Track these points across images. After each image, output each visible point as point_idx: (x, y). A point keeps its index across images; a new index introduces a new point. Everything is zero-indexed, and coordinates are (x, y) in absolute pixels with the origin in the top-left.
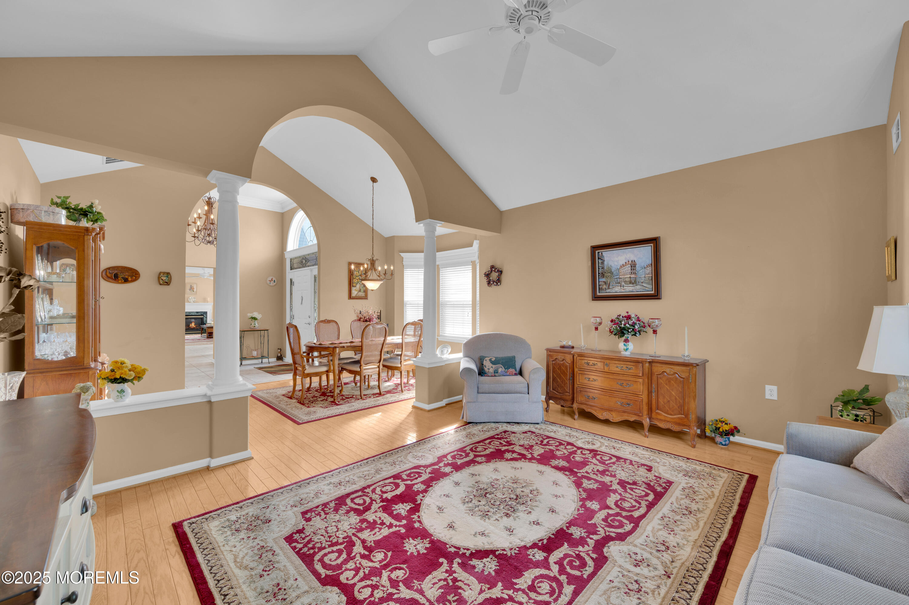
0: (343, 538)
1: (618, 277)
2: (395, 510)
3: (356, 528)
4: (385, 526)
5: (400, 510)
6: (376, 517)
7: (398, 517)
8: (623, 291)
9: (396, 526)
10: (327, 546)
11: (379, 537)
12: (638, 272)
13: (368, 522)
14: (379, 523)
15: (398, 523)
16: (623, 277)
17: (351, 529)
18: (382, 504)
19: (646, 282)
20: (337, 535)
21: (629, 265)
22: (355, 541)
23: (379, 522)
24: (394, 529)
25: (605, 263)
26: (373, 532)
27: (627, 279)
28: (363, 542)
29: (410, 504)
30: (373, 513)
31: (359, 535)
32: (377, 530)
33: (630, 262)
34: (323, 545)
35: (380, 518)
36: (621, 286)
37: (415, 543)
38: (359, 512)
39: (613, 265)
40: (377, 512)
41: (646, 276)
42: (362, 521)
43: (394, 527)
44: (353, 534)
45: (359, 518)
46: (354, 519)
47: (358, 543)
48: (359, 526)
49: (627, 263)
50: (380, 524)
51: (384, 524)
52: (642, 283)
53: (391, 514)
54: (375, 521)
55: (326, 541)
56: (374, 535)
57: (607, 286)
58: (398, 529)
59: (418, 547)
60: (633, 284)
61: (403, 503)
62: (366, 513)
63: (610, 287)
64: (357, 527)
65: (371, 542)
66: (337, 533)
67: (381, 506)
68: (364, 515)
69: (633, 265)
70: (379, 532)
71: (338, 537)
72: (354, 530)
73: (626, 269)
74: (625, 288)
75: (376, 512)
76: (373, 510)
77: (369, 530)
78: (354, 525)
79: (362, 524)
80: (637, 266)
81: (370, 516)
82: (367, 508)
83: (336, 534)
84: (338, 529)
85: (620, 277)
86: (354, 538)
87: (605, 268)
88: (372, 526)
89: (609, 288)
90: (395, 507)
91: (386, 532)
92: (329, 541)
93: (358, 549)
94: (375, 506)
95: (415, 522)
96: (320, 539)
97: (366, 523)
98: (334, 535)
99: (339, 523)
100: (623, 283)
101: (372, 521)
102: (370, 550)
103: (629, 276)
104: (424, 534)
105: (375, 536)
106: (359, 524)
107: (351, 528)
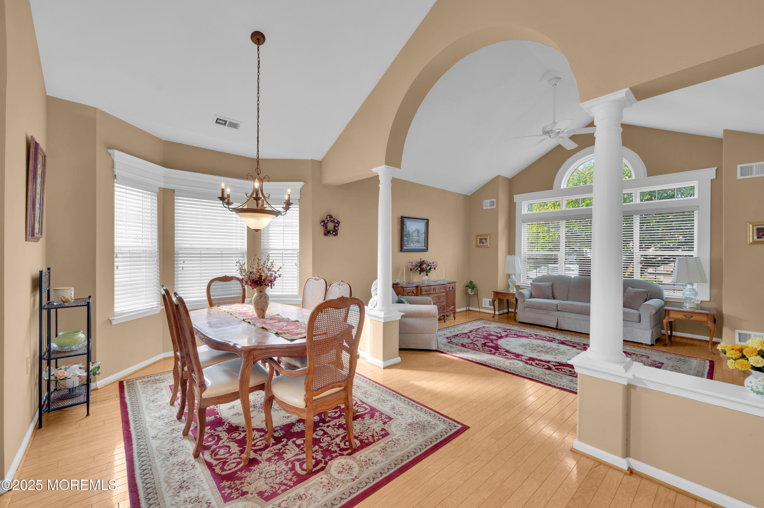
36: (413, 244)
74: (415, 244)
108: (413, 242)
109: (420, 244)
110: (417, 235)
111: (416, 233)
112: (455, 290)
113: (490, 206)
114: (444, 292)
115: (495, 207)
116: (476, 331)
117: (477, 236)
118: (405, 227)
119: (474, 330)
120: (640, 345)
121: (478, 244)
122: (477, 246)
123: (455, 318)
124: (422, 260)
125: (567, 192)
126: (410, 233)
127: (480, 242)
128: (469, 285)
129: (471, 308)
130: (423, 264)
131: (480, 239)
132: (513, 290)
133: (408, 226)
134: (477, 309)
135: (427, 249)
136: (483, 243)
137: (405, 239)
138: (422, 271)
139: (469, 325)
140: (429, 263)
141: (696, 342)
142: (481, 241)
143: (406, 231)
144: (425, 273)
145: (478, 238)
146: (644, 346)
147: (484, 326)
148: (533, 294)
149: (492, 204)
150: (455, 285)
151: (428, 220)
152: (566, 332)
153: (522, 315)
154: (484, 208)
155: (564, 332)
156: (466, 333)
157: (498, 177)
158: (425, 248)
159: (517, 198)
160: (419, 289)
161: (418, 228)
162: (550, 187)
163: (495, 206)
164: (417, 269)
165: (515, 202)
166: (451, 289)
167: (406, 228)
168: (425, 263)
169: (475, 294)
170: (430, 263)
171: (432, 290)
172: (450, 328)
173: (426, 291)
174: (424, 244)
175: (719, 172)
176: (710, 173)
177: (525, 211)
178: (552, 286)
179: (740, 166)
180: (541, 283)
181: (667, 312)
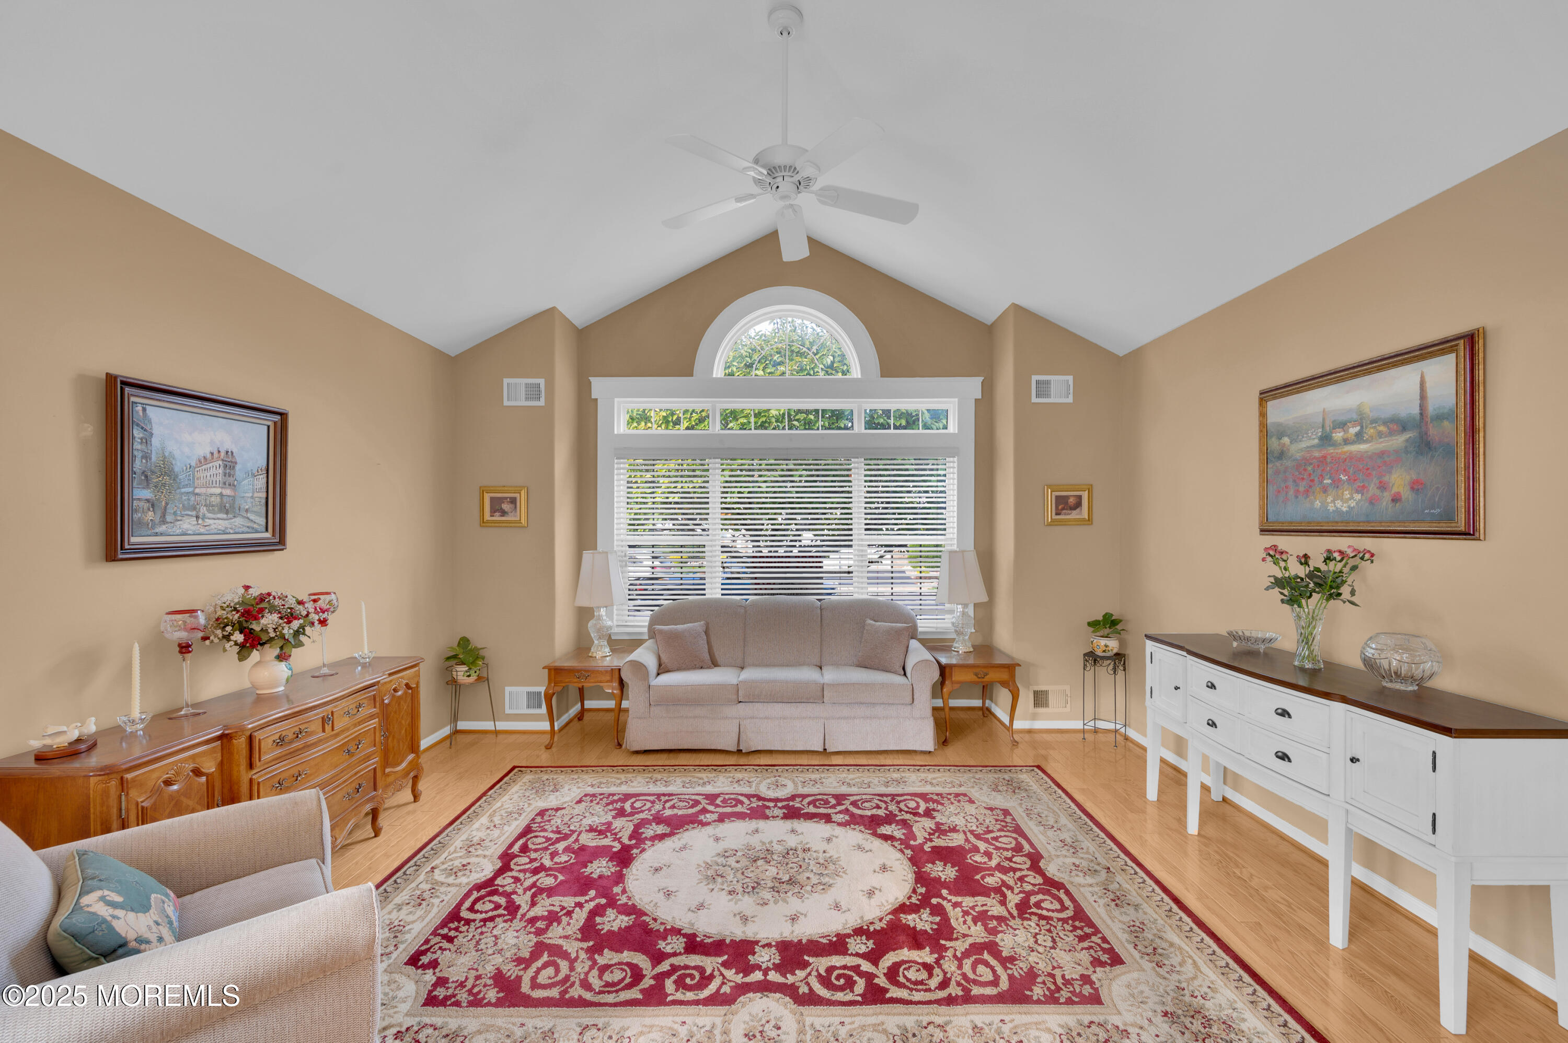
0: (1030, 920)
1: (190, 490)
2: (935, 923)
3: (1007, 925)
4: (965, 909)
5: (927, 919)
6: (969, 928)
7: (938, 910)
8: (202, 530)
9: (950, 901)
10: (1055, 920)
11: (980, 900)
12: (239, 483)
13: (985, 926)
14: (970, 916)
15: (944, 903)
16: (203, 490)
17: (1015, 927)
18: (948, 944)
19: (255, 509)
20: (1038, 928)
21: (221, 463)
22: (1014, 908)
23: (969, 918)
24: (954, 899)
25: (155, 442)
26: (985, 908)
27: (213, 499)
28: (1003, 903)
29: (904, 921)
30: (971, 936)
31: (1005, 914)
32: (977, 909)
33: (223, 454)
34: (1060, 924)
35: (965, 922)
36: (197, 517)
37: (940, 874)
38: (992, 948)
39: (177, 453)
40: (963, 934)
41: (256, 495)
42: (993, 932)
43: (953, 901)
44: (1014, 918)
45: (997, 940)
46: (1007, 942)
47: (1011, 905)
48: (1001, 926)
49: (216, 455)
50: (971, 914)
51: (963, 911)
52: (247, 511)
53: (946, 919)
54: (975, 921)
55: (1055, 927)
56: (986, 905)
57: (159, 514)
58: (949, 897)
59: (941, 869)
60: (227, 513)
61: (915, 928)
62: (982, 941)
63: (169, 518)
64: (1005, 927)
65: (994, 898)
66: (1037, 931)
67: (951, 939)
68: (987, 940)
69: (229, 463)
70: (977, 905)
71: (1038, 925)
72: (1010, 924)
73: (213, 471)
74: (208, 522)
75: (965, 936)
76: (970, 941)
77: (989, 913)
78: (1008, 932)
79: (996, 927)
80: (238, 467)
81: (978, 933)
82: (976, 948)
83: (1040, 931)
84: (1035, 937)
85: (197, 491)
86: (1015, 913)
87: (154, 458)
88: (982, 917)
89: (163, 521)
90: (931, 928)
91: (968, 901)
92: (1051, 925)
93: (1013, 899)
94: (961, 946)
95: (921, 894)
96: (1065, 935)
97: (990, 926)
98: (1043, 931)
99: (1031, 946)
100: (203, 510)
101: (979, 924)
102: (998, 890)
103: (218, 491)
104: (921, 878)
105: (984, 903)
106: (1000, 929)
107: (1015, 930)
108: (194, 508)
109: (238, 521)
110: (220, 478)
111: (215, 470)
112: (418, 692)
113: (527, 399)
114: (372, 717)
115: (542, 403)
116: (525, 849)
117: (483, 491)
118: (137, 433)
119: (516, 848)
121: (487, 516)
122: (483, 523)
123: (416, 797)
124: (255, 592)
126: (178, 467)
127: (493, 512)
128: (459, 651)
129: (462, 725)
130: (261, 610)
131: (492, 499)
132: (602, 654)
133: (157, 430)
134: (488, 725)
135: (282, 541)
136: (504, 513)
137: (141, 494)
138: (253, 646)
139: (484, 820)
140: (291, 602)
142: (497, 506)
143: (146, 457)
144: (272, 652)
145: (487, 497)
146: (921, 760)
147: (541, 804)
148: (665, 660)
149: (533, 390)
150: (418, 675)
151: (283, 415)
152: (762, 761)
153: (643, 731)
154: (506, 403)
155: (756, 759)
156: (490, 882)
157: (552, 312)
158: (268, 535)
159: (600, 386)
160: (240, 743)
161: (228, 445)
162: (688, 371)
163: (543, 399)
164: (227, 638)
165: (593, 397)
166: (400, 693)
167: (146, 441)
168: (273, 609)
169: (479, 678)
170: (301, 603)
171: (316, 726)
172: (410, 869)
173: (281, 741)
174: (262, 521)
175: (988, 388)
176: (973, 386)
177: (621, 427)
178: (707, 632)
179: (1035, 378)
180: (680, 627)
181: (947, 670)
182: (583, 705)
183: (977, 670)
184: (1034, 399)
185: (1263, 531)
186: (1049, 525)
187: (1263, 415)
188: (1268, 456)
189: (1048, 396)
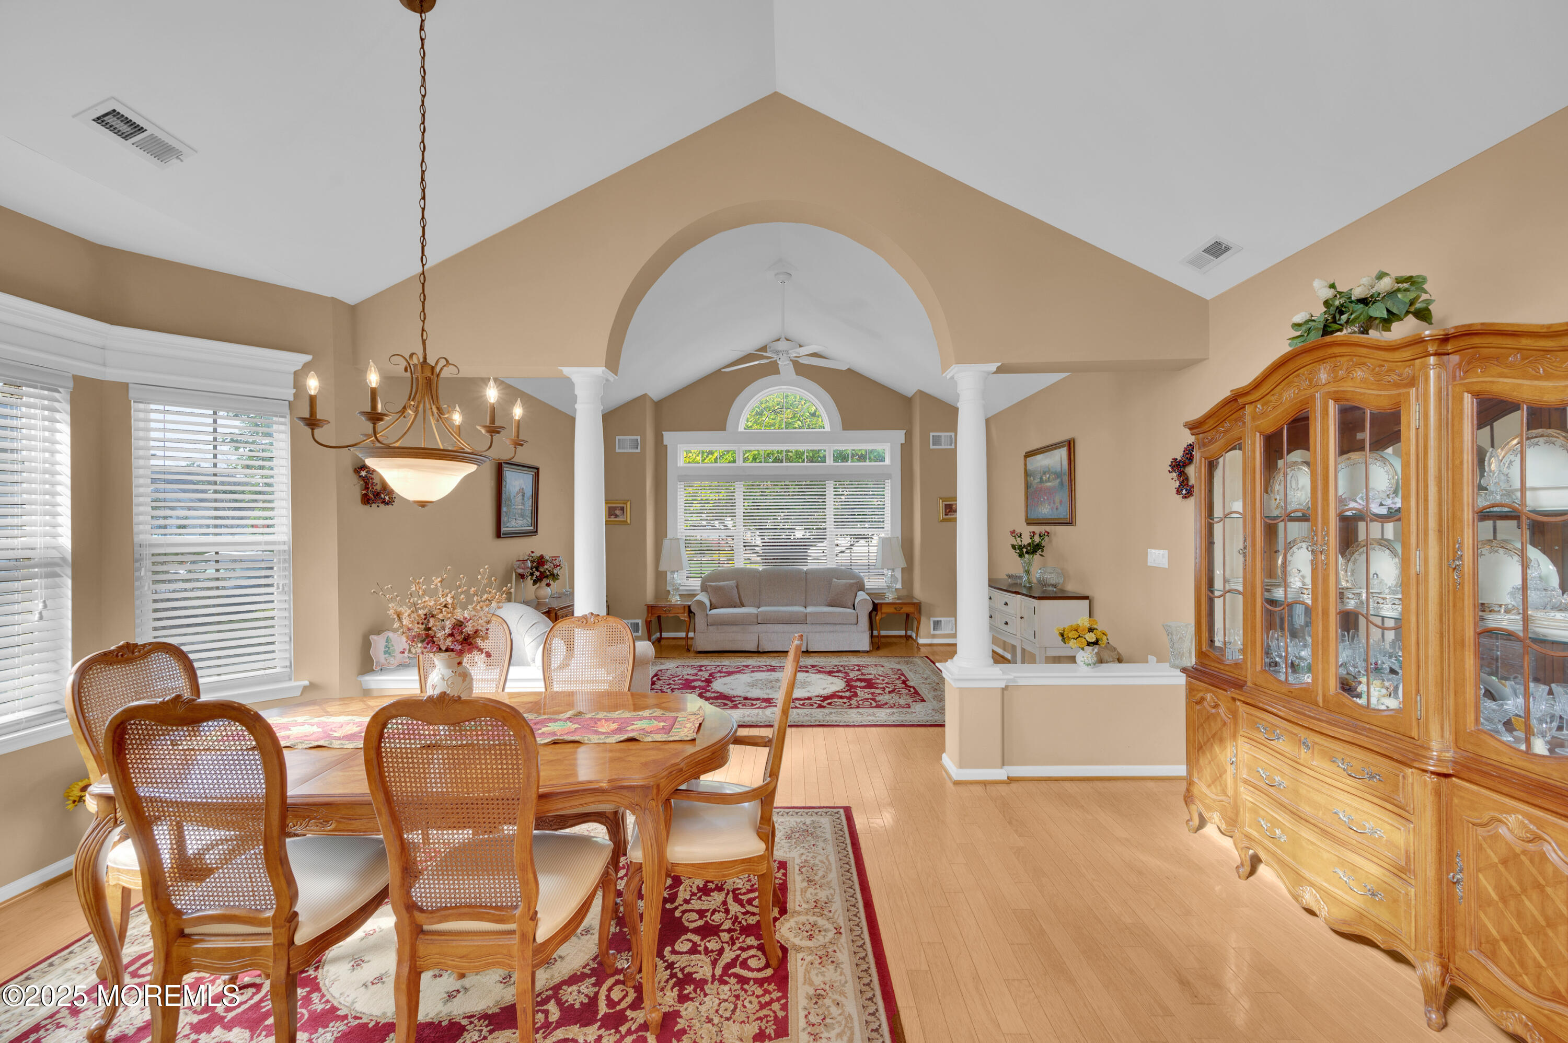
0: (893, 694)
1: (514, 507)
3: (882, 695)
6: (865, 695)
7: (853, 692)
8: (517, 525)
10: (904, 694)
11: (873, 690)
12: (526, 503)
15: (857, 691)
16: (517, 507)
18: (855, 698)
19: (527, 514)
21: (521, 494)
24: (862, 690)
27: (519, 511)
32: (871, 692)
33: (522, 490)
36: (516, 519)
39: (512, 491)
40: (862, 696)
41: (530, 509)
45: (876, 698)
46: (880, 698)
47: (887, 691)
48: (879, 695)
49: (520, 490)
52: (524, 516)
53: (856, 694)
54: (868, 694)
57: (508, 518)
58: (860, 689)
59: (859, 683)
60: (522, 518)
61: (842, 695)
63: (510, 520)
65: (880, 690)
68: (872, 698)
69: (523, 494)
74: (518, 521)
76: (864, 698)
79: (877, 695)
80: (526, 495)
89: (508, 521)
91: (867, 690)
95: (847, 689)
96: (906, 697)
100: (517, 516)
103: (520, 507)
104: (849, 685)
108: (515, 516)
109: (525, 521)
110: (520, 501)
111: (519, 496)
113: (630, 448)
115: (639, 450)
118: (503, 483)
120: (858, 654)
121: (608, 518)
122: (606, 522)
124: (538, 554)
125: (749, 437)
126: (511, 497)
127: (610, 515)
130: (542, 562)
131: (610, 508)
132: (675, 599)
135: (536, 532)
136: (616, 516)
137: (505, 509)
141: (894, 640)
142: (612, 513)
143: (506, 493)
144: (545, 581)
145: (608, 506)
146: (861, 654)
148: (713, 601)
149: (634, 444)
151: (538, 469)
152: (772, 654)
153: (704, 638)
154: (618, 450)
155: (769, 654)
157: (645, 395)
158: (532, 527)
159: (669, 437)
161: (523, 486)
162: (723, 428)
163: (639, 448)
165: (665, 444)
167: (506, 486)
170: (553, 560)
174: (530, 521)
175: (909, 436)
176: (899, 436)
177: (681, 463)
178: (737, 587)
179: (932, 434)
180: (722, 583)
181: (879, 606)
182: (661, 635)
183: (897, 606)
184: (932, 447)
185: (1028, 524)
186: (941, 521)
187: (1025, 465)
188: (1028, 486)
189: (940, 445)
